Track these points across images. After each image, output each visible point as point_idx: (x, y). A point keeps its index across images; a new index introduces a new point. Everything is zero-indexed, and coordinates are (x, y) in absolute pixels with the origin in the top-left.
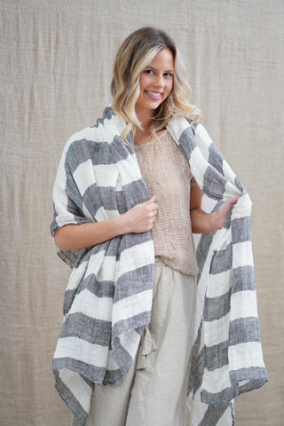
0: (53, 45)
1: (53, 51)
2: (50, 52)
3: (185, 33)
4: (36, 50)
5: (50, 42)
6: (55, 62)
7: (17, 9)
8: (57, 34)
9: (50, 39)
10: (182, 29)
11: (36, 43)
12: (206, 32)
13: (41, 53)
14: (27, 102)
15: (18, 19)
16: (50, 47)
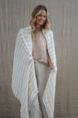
0: (29, 10)
1: (29, 12)
2: (28, 12)
3: (62, 7)
4: (24, 11)
5: (28, 10)
6: (29, 14)
7: (20, 1)
8: (30, 8)
9: (28, 9)
10: (61, 6)
11: (24, 10)
12: (67, 7)
13: (26, 12)
14: (22, 24)
15: (20, 4)
16: (28, 11)
